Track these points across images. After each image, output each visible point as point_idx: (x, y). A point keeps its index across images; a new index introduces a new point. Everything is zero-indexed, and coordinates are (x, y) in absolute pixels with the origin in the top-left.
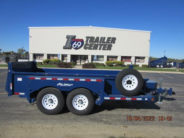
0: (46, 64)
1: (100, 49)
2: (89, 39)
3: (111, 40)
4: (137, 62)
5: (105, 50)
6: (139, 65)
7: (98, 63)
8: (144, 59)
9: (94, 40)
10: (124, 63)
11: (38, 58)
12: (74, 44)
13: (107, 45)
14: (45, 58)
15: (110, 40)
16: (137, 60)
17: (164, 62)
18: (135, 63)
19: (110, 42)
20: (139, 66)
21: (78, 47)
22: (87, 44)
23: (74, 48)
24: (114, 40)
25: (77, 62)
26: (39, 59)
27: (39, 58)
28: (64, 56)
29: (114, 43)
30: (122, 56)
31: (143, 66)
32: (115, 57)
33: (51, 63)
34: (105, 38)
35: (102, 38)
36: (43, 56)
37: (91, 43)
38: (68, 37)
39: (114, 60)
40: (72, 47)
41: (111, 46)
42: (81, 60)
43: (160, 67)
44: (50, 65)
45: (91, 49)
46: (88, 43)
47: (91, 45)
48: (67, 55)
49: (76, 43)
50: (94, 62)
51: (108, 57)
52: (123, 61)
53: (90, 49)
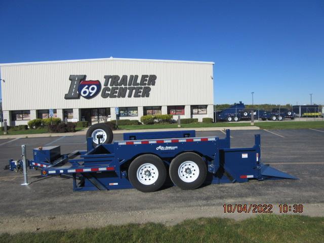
0: (34, 127)
1: (130, 96)
2: (110, 80)
3: (148, 79)
4: (195, 114)
5: (139, 96)
6: (197, 119)
7: (128, 121)
8: (206, 108)
9: (119, 81)
10: (172, 117)
11: (20, 117)
12: (84, 89)
13: (141, 88)
14: (33, 116)
15: (146, 80)
16: (195, 111)
17: (239, 111)
18: (192, 117)
19: (147, 82)
20: (199, 121)
21: (91, 95)
22: (107, 89)
23: (84, 97)
24: (153, 79)
25: (92, 120)
26: (23, 120)
27: (23, 118)
28: (67, 112)
29: (154, 84)
30: (169, 105)
31: (205, 120)
32: (157, 108)
33: (44, 125)
34: (137, 77)
35: (132, 76)
36: (30, 114)
37: (114, 86)
38: (72, 78)
39: (157, 113)
40: (80, 95)
41: (149, 89)
42: (98, 116)
43: (233, 120)
44: (41, 130)
45: (115, 97)
46: (109, 86)
47: (114, 89)
48: (72, 109)
49: (88, 88)
50: (121, 118)
51: (145, 109)
52: (171, 115)
53: (112, 96)
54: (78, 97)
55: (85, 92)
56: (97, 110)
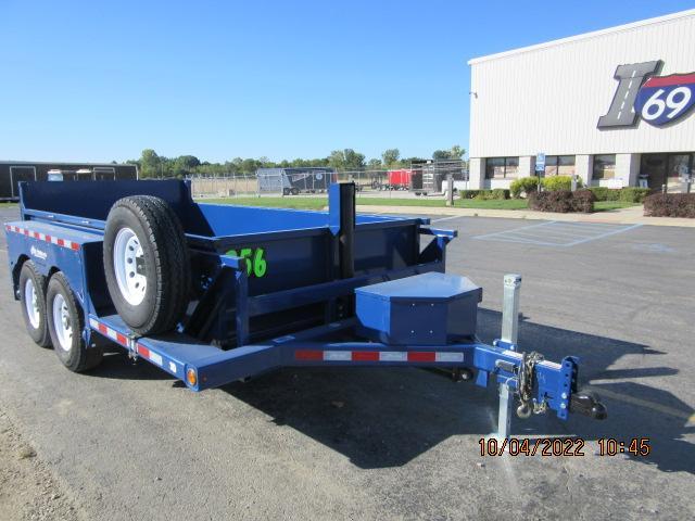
11: (500, 173)
12: (652, 101)
14: (523, 172)
21: (671, 116)
26: (504, 178)
27: (505, 173)
28: (601, 163)
36: (518, 165)
38: (621, 74)
40: (637, 117)
42: (690, 176)
48: (614, 155)
49: (663, 97)
54: (634, 123)
55: (653, 109)
56: (686, 158)
